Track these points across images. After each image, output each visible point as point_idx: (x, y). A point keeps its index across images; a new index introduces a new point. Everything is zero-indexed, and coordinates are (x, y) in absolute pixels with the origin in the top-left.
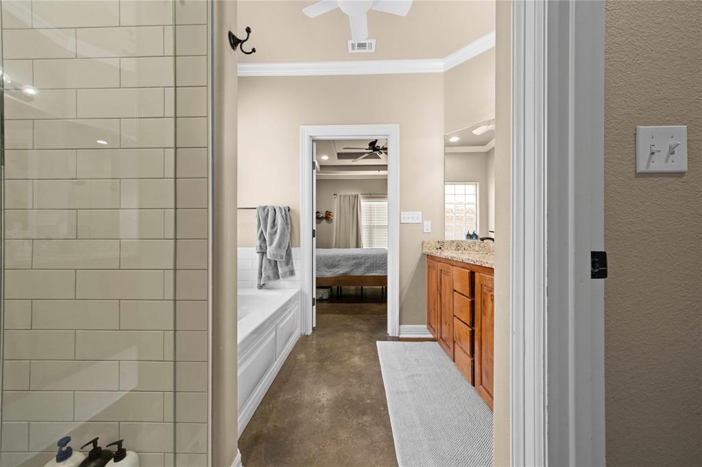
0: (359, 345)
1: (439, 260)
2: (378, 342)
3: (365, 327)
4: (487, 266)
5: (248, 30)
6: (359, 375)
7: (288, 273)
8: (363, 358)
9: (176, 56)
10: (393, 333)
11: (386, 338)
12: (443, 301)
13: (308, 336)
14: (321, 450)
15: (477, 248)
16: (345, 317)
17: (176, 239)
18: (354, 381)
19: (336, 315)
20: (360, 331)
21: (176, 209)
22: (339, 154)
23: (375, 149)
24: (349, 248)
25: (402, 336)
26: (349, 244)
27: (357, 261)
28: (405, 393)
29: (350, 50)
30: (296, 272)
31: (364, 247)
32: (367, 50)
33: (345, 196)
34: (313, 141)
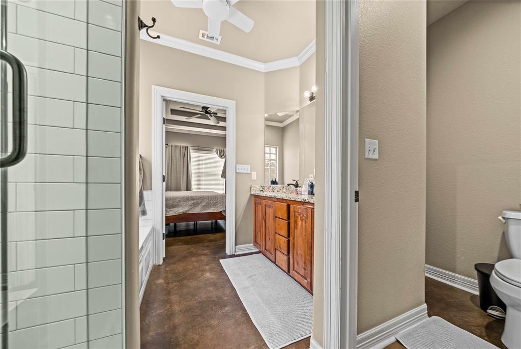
0: (207, 265)
1: (264, 198)
2: (220, 260)
3: (207, 251)
4: (298, 200)
5: (154, 20)
6: (214, 285)
7: (140, 214)
8: (213, 273)
9: (88, 23)
10: (230, 252)
11: (226, 257)
12: (267, 225)
13: (159, 265)
14: (202, 335)
15: (284, 190)
16: (189, 246)
17: (87, 183)
18: (211, 289)
19: (179, 247)
20: (204, 255)
21: (87, 156)
22: (172, 110)
23: (207, 112)
24: (180, 190)
25: (237, 253)
26: (180, 187)
27: (195, 201)
28: (249, 287)
29: (200, 37)
30: (148, 212)
31: (193, 190)
32: (214, 42)
33: (176, 146)
34: (164, 100)
